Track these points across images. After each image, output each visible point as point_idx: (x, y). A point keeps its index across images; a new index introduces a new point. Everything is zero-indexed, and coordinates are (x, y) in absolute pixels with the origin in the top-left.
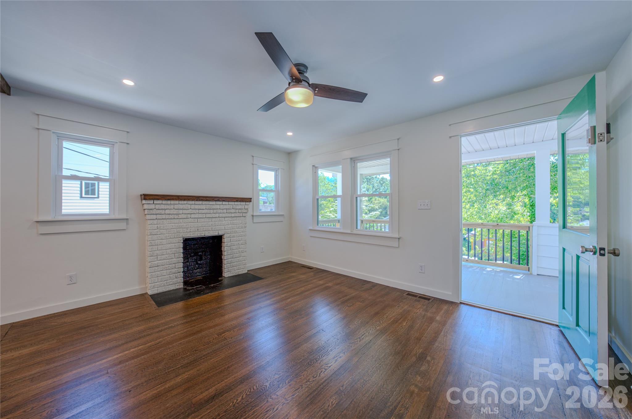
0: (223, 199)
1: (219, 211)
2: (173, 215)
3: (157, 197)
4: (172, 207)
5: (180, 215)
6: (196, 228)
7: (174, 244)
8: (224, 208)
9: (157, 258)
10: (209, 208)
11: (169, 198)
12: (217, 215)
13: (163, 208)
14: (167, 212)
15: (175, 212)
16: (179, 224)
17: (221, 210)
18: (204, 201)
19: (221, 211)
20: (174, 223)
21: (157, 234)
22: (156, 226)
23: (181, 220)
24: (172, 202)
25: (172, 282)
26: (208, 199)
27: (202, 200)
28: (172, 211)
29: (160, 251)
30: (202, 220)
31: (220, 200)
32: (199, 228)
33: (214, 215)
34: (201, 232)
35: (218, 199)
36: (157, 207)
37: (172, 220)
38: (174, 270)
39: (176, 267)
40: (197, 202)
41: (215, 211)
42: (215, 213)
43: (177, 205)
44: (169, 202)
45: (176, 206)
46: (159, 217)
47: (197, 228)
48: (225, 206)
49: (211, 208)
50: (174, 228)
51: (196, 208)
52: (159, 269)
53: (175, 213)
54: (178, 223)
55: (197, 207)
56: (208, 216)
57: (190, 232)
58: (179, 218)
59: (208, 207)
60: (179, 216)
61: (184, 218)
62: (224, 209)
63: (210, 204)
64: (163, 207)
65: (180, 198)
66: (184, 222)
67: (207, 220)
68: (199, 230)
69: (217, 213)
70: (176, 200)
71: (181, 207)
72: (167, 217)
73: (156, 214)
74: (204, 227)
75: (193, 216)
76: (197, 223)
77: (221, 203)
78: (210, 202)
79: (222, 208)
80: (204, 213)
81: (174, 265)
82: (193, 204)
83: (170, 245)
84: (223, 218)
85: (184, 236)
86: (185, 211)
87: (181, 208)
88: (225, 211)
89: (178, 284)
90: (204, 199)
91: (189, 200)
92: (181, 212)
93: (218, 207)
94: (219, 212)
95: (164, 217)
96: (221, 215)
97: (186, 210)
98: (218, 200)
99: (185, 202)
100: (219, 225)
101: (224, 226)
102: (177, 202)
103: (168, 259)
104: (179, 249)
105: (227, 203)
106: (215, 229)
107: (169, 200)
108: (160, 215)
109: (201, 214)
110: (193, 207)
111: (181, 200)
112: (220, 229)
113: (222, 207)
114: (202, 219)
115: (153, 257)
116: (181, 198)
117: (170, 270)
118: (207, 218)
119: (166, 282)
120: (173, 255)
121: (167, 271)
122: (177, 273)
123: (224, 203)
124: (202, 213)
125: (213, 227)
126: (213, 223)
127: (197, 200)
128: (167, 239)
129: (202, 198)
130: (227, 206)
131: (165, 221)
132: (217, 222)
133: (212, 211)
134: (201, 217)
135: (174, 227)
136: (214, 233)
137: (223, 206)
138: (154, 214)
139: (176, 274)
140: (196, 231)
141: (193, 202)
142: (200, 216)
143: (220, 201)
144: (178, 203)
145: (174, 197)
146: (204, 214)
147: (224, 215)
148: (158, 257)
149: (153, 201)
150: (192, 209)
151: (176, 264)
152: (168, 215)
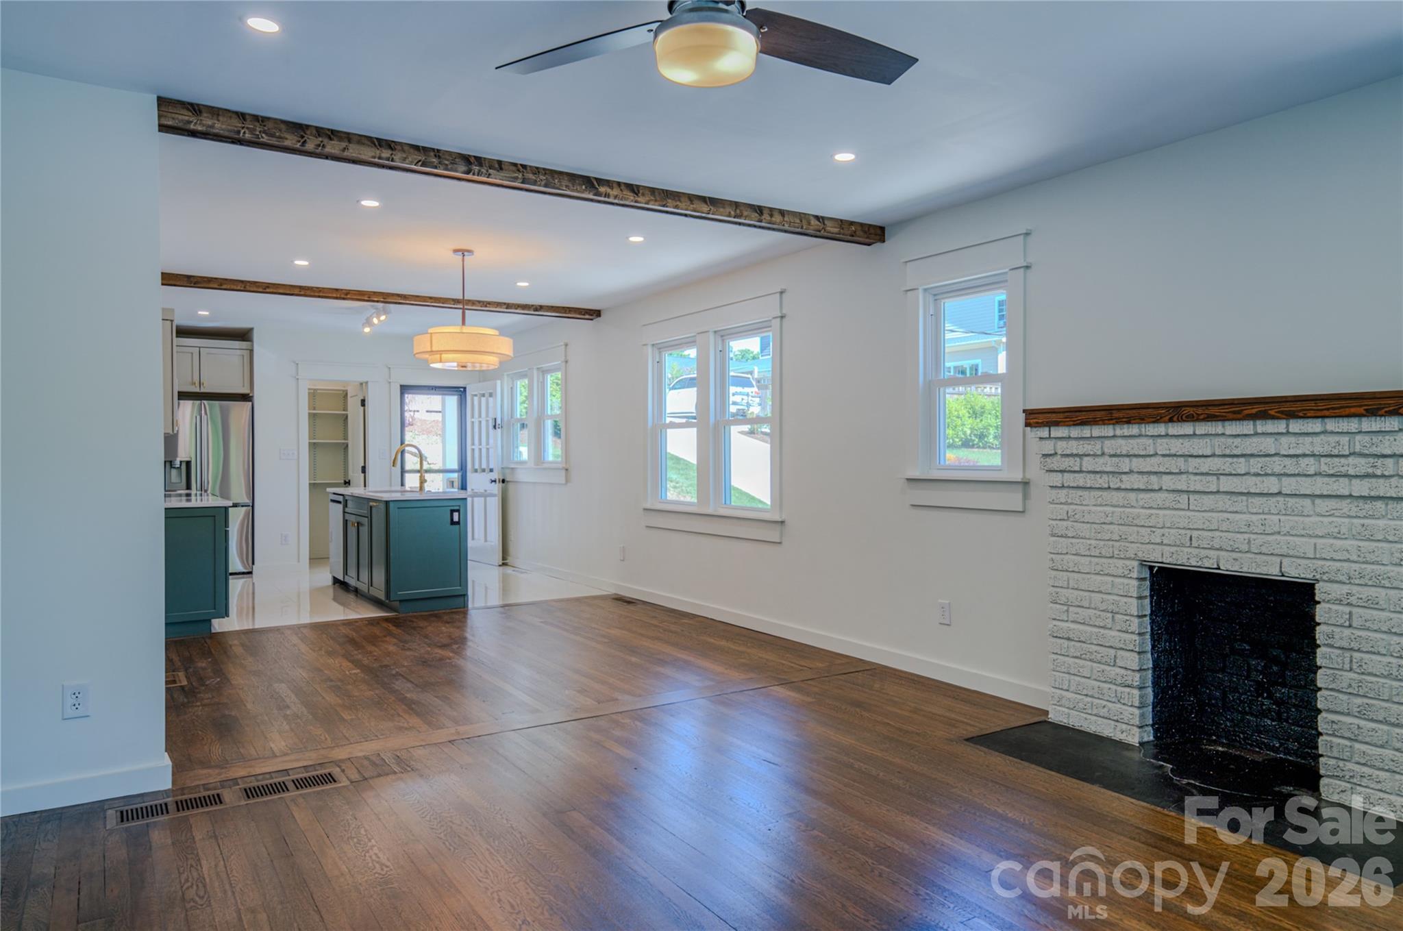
0: (1286, 408)
1: (1277, 465)
2: (1105, 477)
3: (1054, 417)
4: (1096, 447)
5: (1124, 477)
6: (1183, 532)
7: (1110, 579)
8: (1299, 452)
9: (1067, 611)
10: (1228, 452)
11: (1083, 416)
12: (1272, 485)
13: (1075, 452)
14: (1088, 464)
15: (1108, 464)
16: (1128, 510)
17: (1288, 461)
18: (1198, 420)
19: (1290, 466)
20: (1112, 506)
21: (1066, 537)
22: (1066, 507)
23: (1132, 495)
24: (1097, 431)
25: (1106, 710)
26: (1213, 411)
27: (1191, 418)
28: (1101, 460)
29: (1076, 592)
30: (1208, 501)
31: (1272, 412)
32: (1195, 534)
33: (1251, 484)
34: (1204, 553)
35: (1262, 408)
36: (1062, 447)
37: (1105, 494)
38: (1114, 672)
39: (1119, 663)
40: (1175, 429)
41: (1256, 465)
42: (1257, 475)
43: (1113, 441)
44: (1086, 431)
45: (1107, 443)
46: (1069, 479)
47: (1189, 532)
48: (1308, 439)
49: (1236, 452)
50: (1111, 523)
51: (1173, 452)
52: (1072, 652)
53: (1108, 469)
54: (1123, 506)
55: (1176, 446)
56: (1227, 484)
57: (1162, 544)
58: (1123, 487)
59: (1219, 445)
60: (1121, 481)
61: (1138, 490)
62: (1305, 455)
63: (1228, 433)
64: (1073, 447)
65: (1116, 414)
66: (1141, 503)
67: (1224, 502)
68: (1195, 543)
69: (1266, 475)
70: (1103, 422)
71: (1124, 446)
72: (1089, 481)
73: (1061, 471)
74: (1217, 534)
75: (1167, 481)
76: (1189, 513)
77: (1280, 426)
78: (1227, 423)
79: (1292, 452)
80: (1207, 474)
81: (1112, 652)
82: (1160, 436)
83: (1099, 578)
84: (1307, 502)
85: (1140, 554)
86: (1137, 464)
87: (1124, 452)
88: (1310, 465)
89: (1124, 726)
90: (1200, 411)
91: (1142, 420)
92: (1125, 465)
93: (1268, 445)
94: (1278, 469)
95: (1080, 480)
96: (1289, 485)
97: (1141, 459)
98: (1264, 416)
99: (1134, 429)
100: (1284, 530)
101: (1313, 540)
102: (1108, 430)
103: (1095, 626)
104: (1125, 599)
105: (1315, 425)
106: (1264, 550)
107: (1083, 423)
108: (1072, 476)
109: (1198, 477)
110: (1163, 446)
111: (1118, 421)
112: (1291, 553)
113: (1286, 445)
114: (1204, 497)
115: (1058, 606)
116: (1121, 415)
117: (1103, 667)
118: (1224, 496)
119: (1089, 699)
120: (1110, 615)
121: (1095, 665)
122: (1121, 685)
123: (1296, 426)
124: (1204, 469)
125: (1253, 536)
126: (1254, 518)
127: (1171, 420)
128: (1090, 556)
129: (1191, 410)
130: (1317, 440)
131: (1086, 493)
132: (1276, 518)
133: (1241, 466)
134: (1199, 487)
135: (1109, 519)
136: (1258, 566)
137: (1292, 439)
138: (1057, 471)
139: (1120, 689)
140: (1183, 545)
141: (1160, 429)
142: (1197, 483)
143: (1273, 418)
144: (1111, 434)
145: (1099, 414)
146: (1210, 478)
147: (1306, 486)
148: (1071, 609)
149: (1047, 429)
150: (1164, 456)
151: (1120, 653)
152: (1092, 476)
